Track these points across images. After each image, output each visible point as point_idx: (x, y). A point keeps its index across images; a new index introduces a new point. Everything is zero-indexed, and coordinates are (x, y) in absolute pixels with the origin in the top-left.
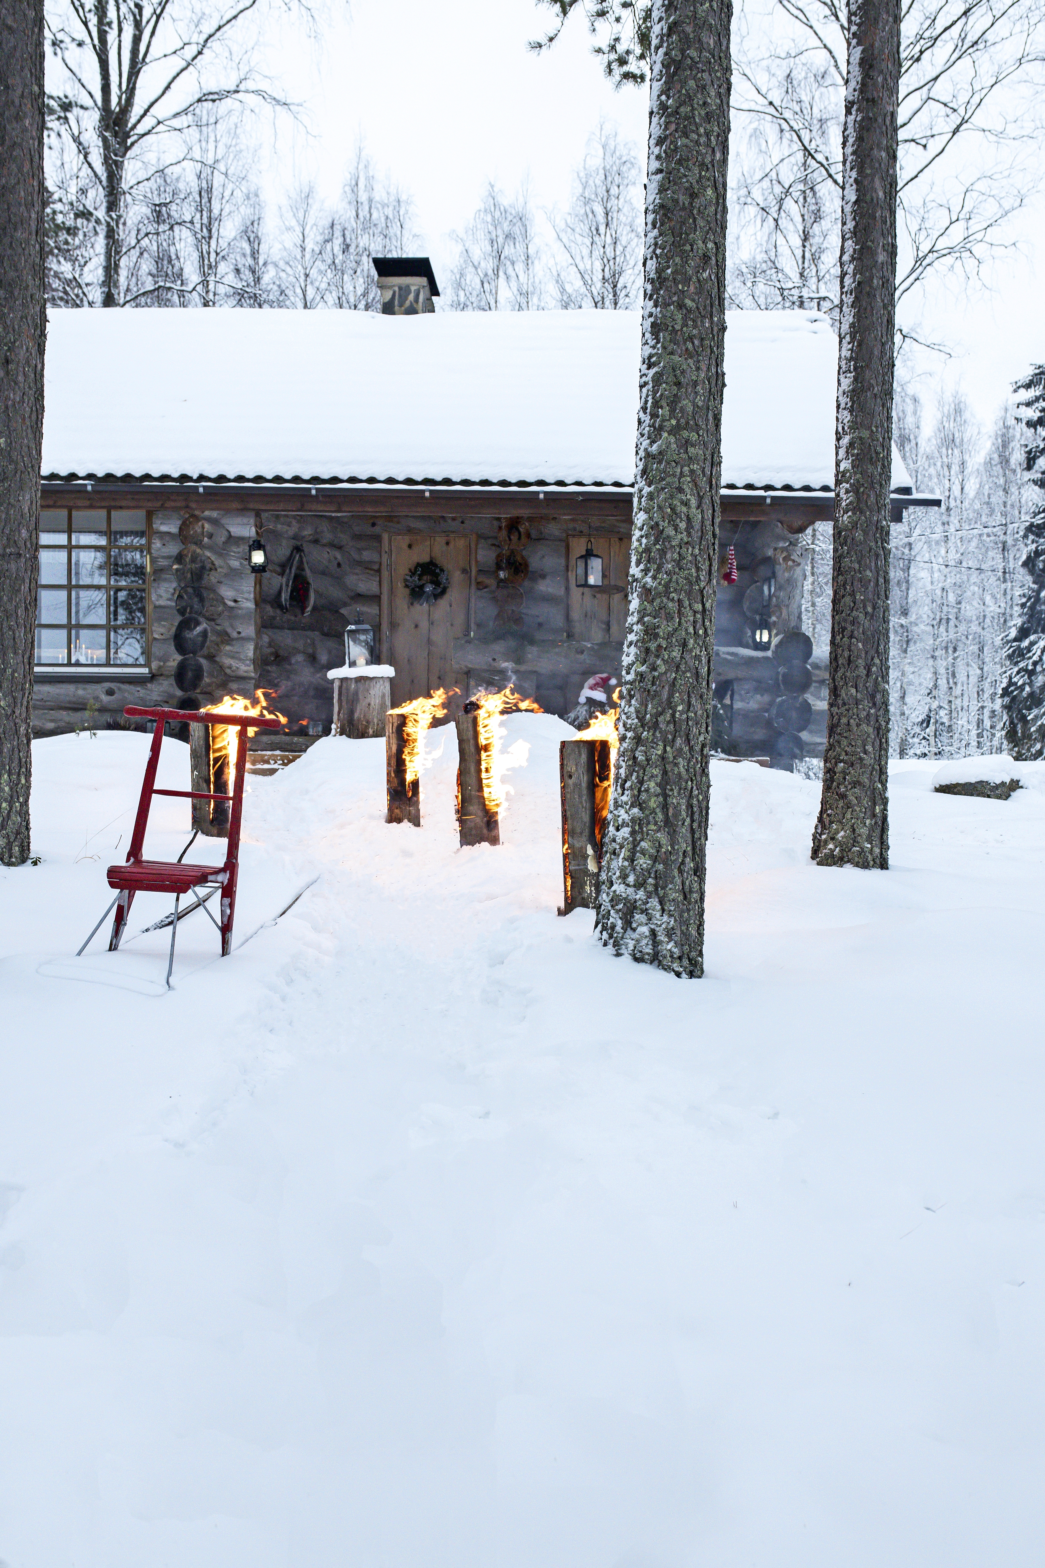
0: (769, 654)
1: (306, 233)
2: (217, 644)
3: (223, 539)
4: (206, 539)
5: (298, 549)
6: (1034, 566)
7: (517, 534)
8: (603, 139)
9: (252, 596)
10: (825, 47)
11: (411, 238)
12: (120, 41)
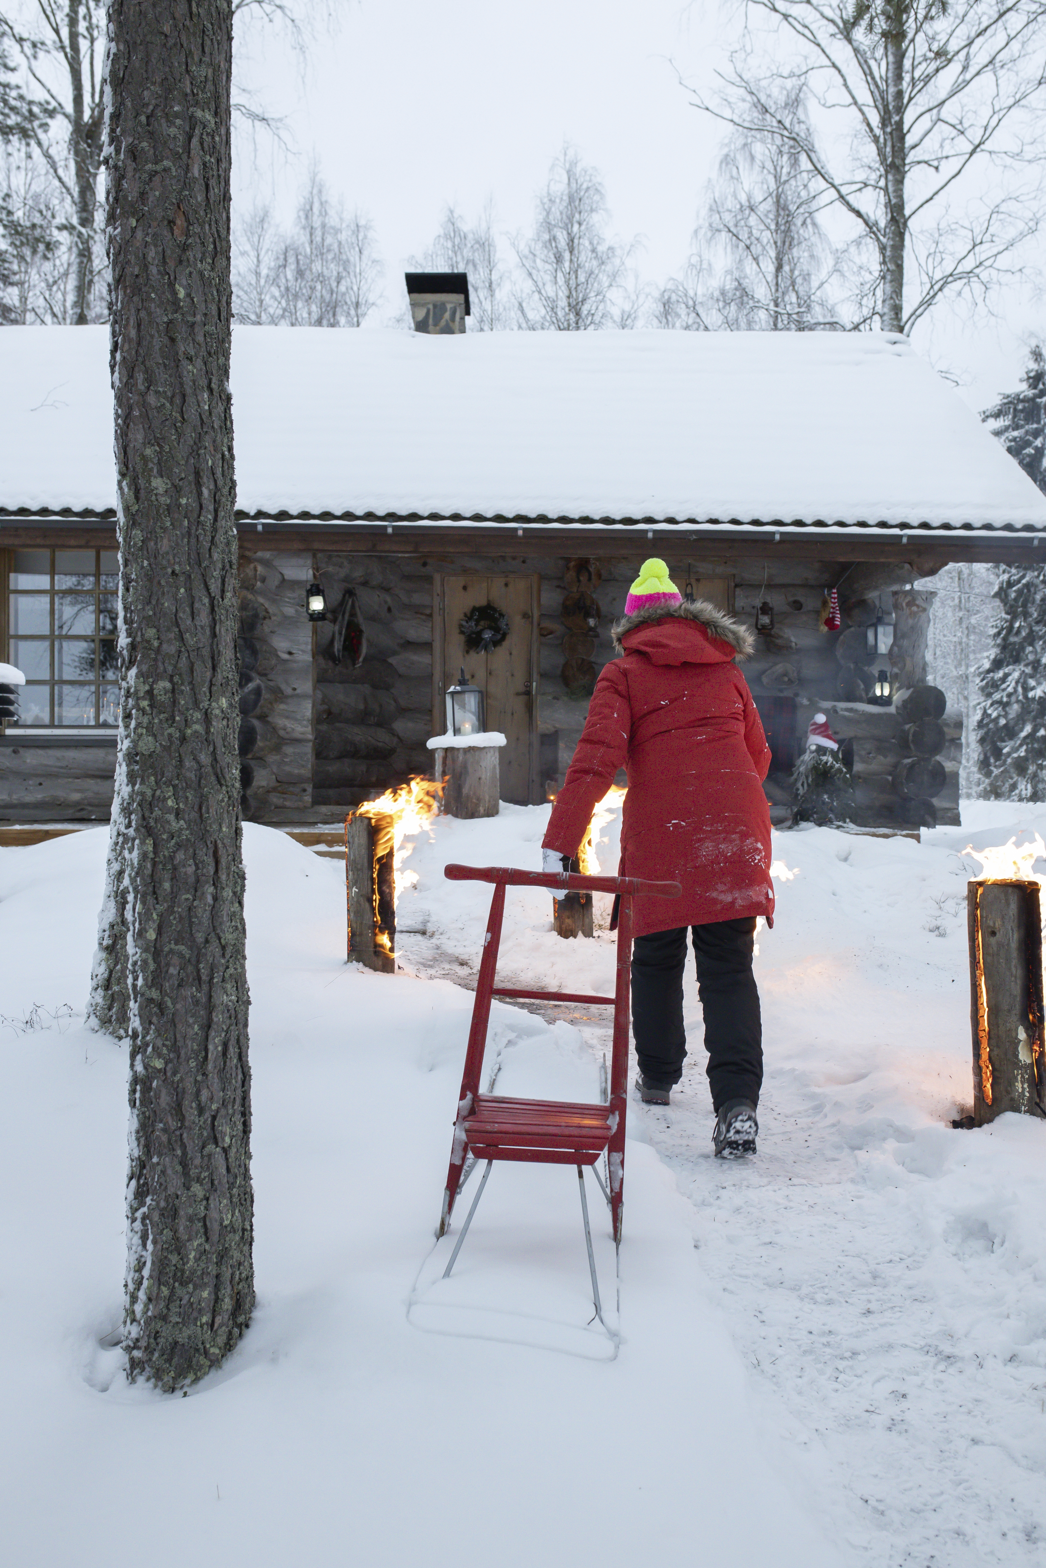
0: (892, 709)
1: (261, 258)
2: (271, 703)
3: (277, 583)
4: (259, 583)
5: (349, 593)
6: (1007, 595)
7: (586, 574)
8: (567, 165)
9: (310, 647)
10: (834, 66)
11: (370, 263)
12: (92, 51)
